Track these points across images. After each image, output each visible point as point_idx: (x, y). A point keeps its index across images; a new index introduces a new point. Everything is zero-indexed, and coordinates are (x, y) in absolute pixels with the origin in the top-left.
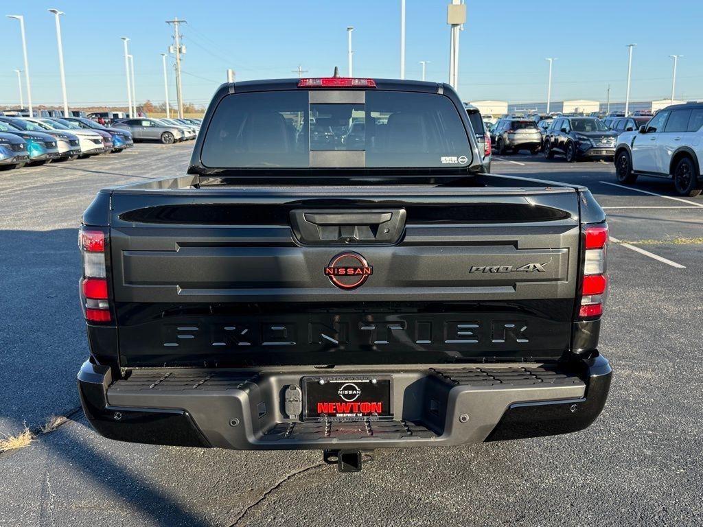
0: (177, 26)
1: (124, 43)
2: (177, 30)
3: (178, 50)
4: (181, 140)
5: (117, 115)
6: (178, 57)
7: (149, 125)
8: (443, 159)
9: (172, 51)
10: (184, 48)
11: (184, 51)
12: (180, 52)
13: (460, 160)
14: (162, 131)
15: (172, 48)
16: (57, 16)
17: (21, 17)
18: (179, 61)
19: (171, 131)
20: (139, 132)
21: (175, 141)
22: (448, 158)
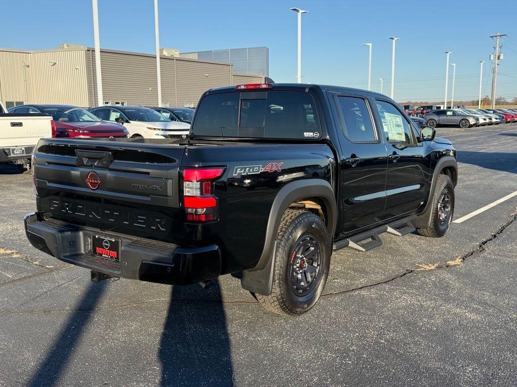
0: (498, 39)
1: (447, 55)
2: (498, 42)
3: (497, 57)
4: (476, 125)
5: (440, 107)
6: (497, 63)
7: (451, 114)
8: (305, 134)
9: (492, 58)
10: (502, 55)
11: (502, 57)
12: (499, 59)
13: (315, 135)
14: (460, 118)
15: (492, 56)
16: (394, 41)
17: (370, 45)
18: (496, 66)
19: (468, 118)
20: (443, 120)
21: (471, 126)
22: (308, 133)
